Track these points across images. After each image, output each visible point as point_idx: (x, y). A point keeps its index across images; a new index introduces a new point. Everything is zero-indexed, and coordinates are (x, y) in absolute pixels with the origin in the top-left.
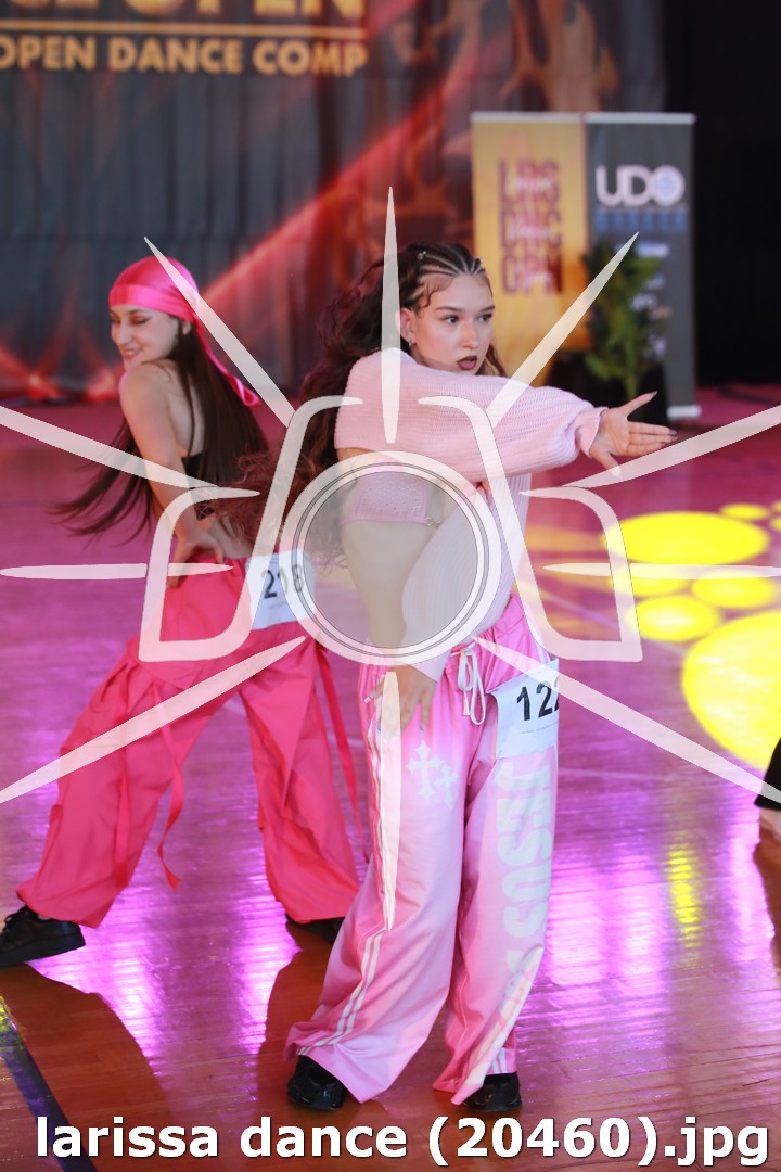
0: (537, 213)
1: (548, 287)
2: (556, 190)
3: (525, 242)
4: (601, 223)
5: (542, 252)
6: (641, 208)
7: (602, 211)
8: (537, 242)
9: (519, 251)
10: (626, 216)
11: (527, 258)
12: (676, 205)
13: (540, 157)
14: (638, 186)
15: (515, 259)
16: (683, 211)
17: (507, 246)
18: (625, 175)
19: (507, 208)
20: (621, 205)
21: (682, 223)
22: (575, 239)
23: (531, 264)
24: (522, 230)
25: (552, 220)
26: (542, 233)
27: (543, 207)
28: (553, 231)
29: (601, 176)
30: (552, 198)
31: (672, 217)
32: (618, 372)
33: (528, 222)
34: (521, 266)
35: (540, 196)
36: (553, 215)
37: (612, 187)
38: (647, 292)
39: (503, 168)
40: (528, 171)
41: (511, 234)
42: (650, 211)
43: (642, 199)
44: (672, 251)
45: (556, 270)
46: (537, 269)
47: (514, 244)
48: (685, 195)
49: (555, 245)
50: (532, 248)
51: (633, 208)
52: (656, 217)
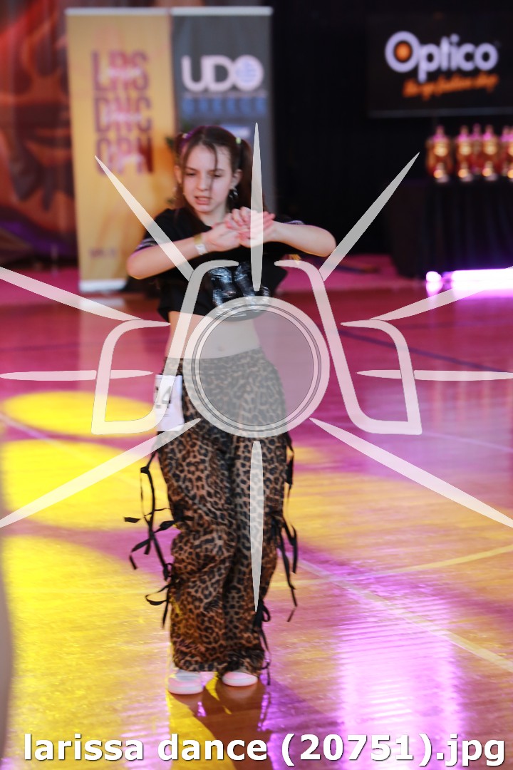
0: (128, 99)
1: (139, 169)
2: (146, 78)
3: (118, 126)
4: (187, 109)
5: (134, 135)
6: (225, 93)
7: (188, 96)
9: (112, 135)
10: (210, 102)
11: (120, 140)
12: (257, 90)
13: (130, 49)
14: (221, 74)
15: (108, 142)
16: (263, 95)
17: (101, 130)
18: (209, 64)
19: (100, 95)
20: (206, 91)
23: (124, 147)
24: (113, 115)
25: (143, 105)
26: (133, 118)
27: (134, 94)
28: (143, 116)
29: (186, 64)
30: (142, 85)
31: (253, 101)
33: (120, 109)
34: (114, 149)
36: (144, 101)
37: (197, 76)
39: (96, 58)
40: (119, 61)
41: (104, 120)
42: (233, 95)
45: (147, 152)
46: (129, 152)
47: (108, 128)
48: (264, 82)
49: (146, 129)
50: (124, 132)
51: (217, 93)
52: (238, 102)
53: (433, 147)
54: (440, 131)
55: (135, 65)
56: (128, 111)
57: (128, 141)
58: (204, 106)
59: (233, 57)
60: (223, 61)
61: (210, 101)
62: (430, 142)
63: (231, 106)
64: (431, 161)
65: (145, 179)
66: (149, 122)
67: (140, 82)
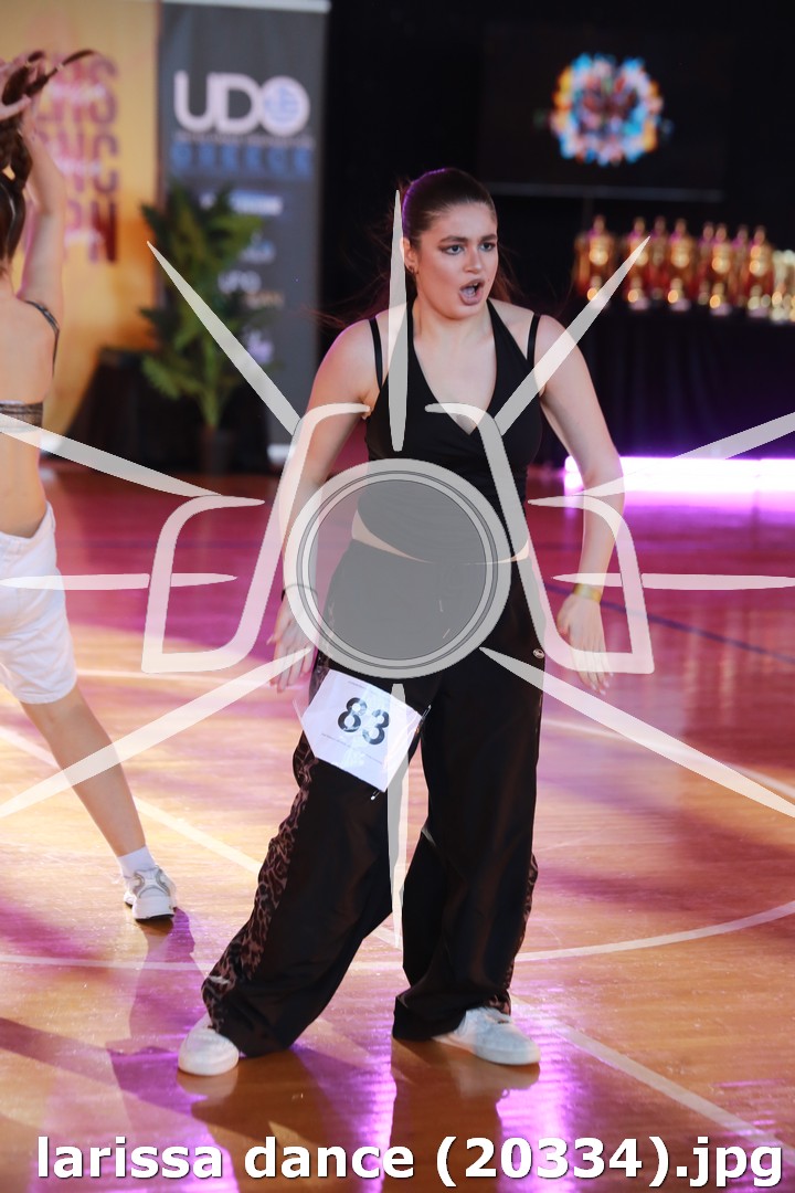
0: (81, 137)
1: (93, 255)
2: (112, 103)
4: (180, 159)
5: (87, 198)
6: (244, 136)
7: (181, 138)
8: (79, 184)
12: (298, 135)
14: (239, 105)
16: (308, 145)
18: (219, 87)
21: (305, 164)
22: (138, 182)
25: (104, 148)
26: (87, 169)
27: (90, 129)
28: (104, 166)
29: (181, 84)
31: (290, 153)
32: (192, 386)
35: (89, 112)
37: (198, 105)
38: (247, 267)
42: (256, 142)
43: (243, 125)
44: (286, 207)
45: (107, 229)
46: (77, 225)
48: (310, 123)
49: (107, 188)
51: (231, 136)
52: (265, 153)
53: (588, 249)
54: (599, 224)
55: (95, 81)
56: (80, 155)
57: (75, 206)
58: (207, 157)
59: (261, 79)
60: (243, 83)
61: (219, 149)
62: (581, 241)
63: (253, 161)
64: (583, 272)
65: (103, 271)
66: (114, 176)
67: (102, 110)
